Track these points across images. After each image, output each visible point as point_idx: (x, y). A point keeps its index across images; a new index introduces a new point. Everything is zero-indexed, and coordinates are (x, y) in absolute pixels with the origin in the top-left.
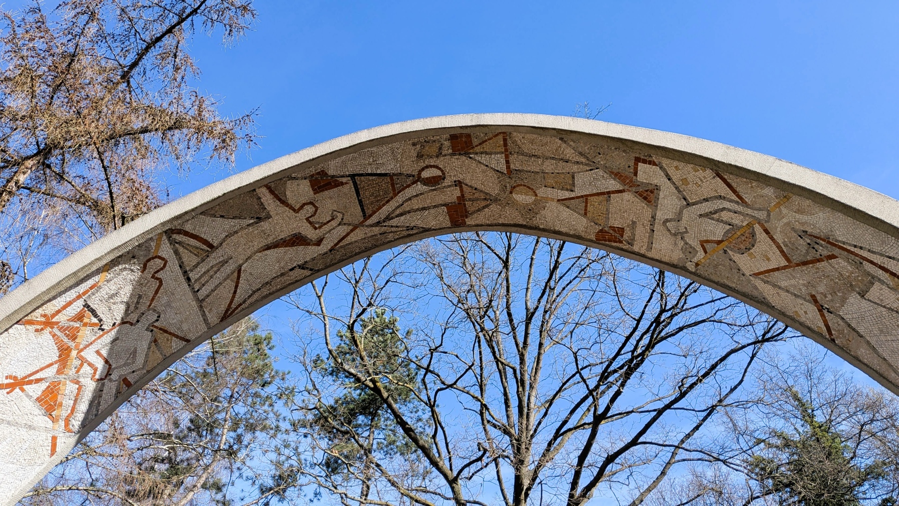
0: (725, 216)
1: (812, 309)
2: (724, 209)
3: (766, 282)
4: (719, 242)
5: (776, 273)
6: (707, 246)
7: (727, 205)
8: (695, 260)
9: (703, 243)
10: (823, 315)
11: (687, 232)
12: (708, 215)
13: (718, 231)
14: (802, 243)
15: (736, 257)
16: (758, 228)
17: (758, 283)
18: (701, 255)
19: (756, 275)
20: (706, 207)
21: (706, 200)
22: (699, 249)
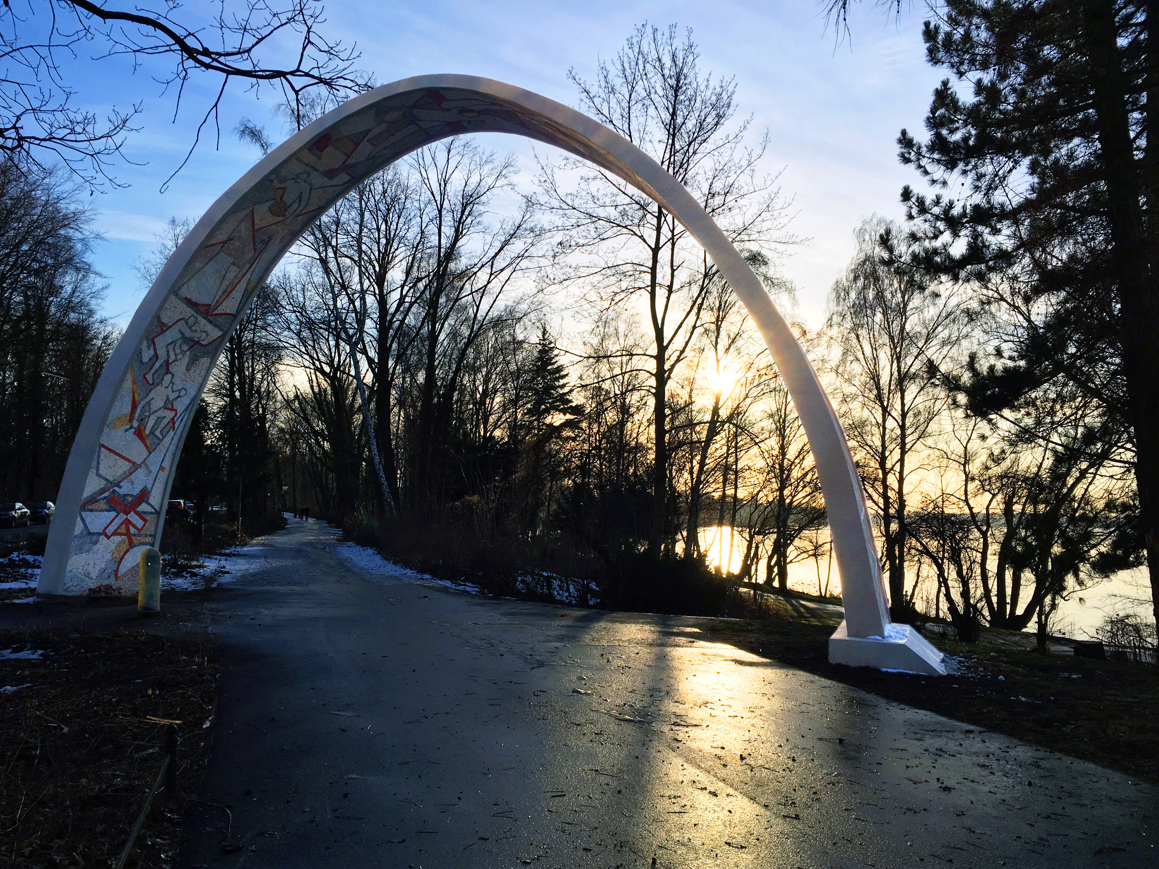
0: (296, 205)
1: (225, 237)
2: (299, 205)
3: (246, 216)
4: (281, 198)
5: (251, 222)
6: (281, 191)
7: (301, 208)
8: (276, 181)
9: (284, 189)
10: (220, 243)
11: (296, 182)
12: (300, 198)
13: (289, 198)
14: (266, 238)
15: (268, 204)
16: (282, 218)
17: (247, 211)
18: (278, 185)
19: (252, 212)
20: (305, 197)
21: (309, 199)
22: (282, 186)
